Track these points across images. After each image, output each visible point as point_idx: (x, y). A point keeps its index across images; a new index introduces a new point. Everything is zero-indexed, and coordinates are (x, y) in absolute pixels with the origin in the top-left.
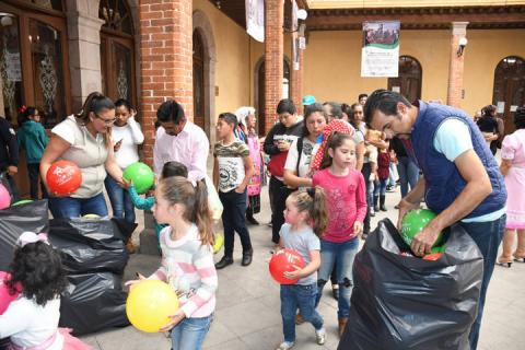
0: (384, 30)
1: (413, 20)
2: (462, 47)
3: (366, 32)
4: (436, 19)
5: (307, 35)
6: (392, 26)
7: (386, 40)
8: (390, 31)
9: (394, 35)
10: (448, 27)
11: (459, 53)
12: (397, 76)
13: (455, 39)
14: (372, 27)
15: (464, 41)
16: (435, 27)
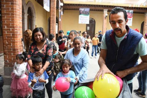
0: (85, 10)
1: (93, 8)
2: (106, 16)
3: (80, 11)
4: (100, 8)
5: (63, 11)
6: (87, 10)
7: (86, 13)
8: (87, 11)
9: (88, 12)
10: (102, 11)
11: (106, 18)
12: (89, 23)
13: (104, 14)
14: (82, 9)
15: (107, 15)
16: (99, 10)
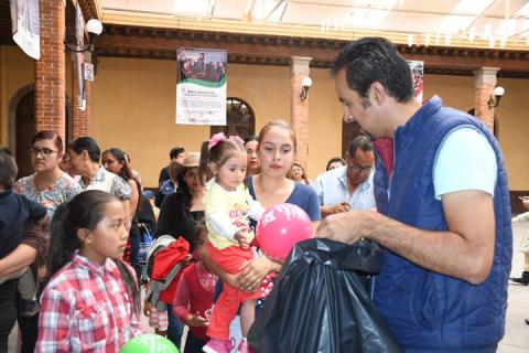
0: (206, 61)
1: (243, 50)
2: (306, 88)
3: (182, 63)
4: (274, 52)
6: (216, 57)
7: (210, 76)
8: (215, 63)
9: (219, 68)
10: (287, 63)
11: (303, 97)
13: (296, 78)
14: (191, 56)
15: (308, 82)
16: (268, 62)
